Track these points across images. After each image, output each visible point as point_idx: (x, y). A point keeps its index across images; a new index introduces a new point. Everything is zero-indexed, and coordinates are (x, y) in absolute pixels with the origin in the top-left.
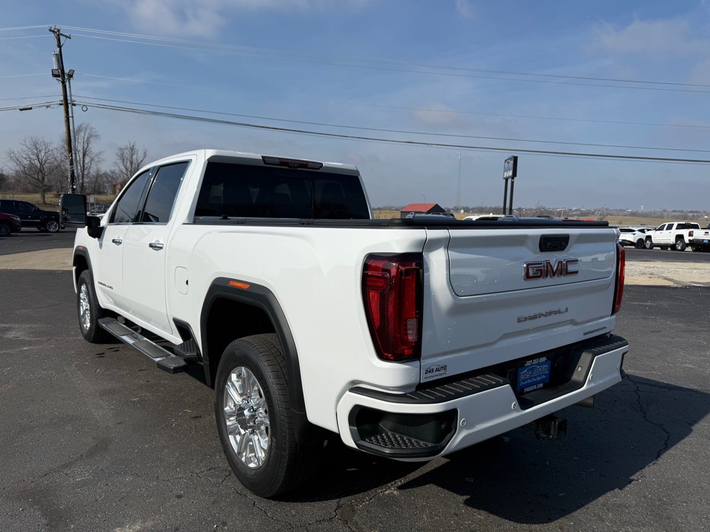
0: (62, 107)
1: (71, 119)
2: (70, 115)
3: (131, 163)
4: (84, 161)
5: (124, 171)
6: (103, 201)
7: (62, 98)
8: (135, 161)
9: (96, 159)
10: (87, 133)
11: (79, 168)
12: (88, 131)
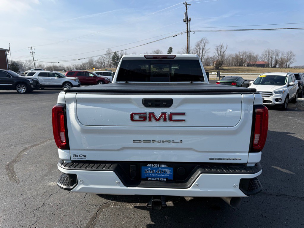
0: (186, 33)
1: (189, 38)
2: (189, 36)
3: (221, 52)
4: (202, 53)
5: (218, 56)
6: (208, 69)
7: (186, 30)
8: (222, 51)
9: (207, 52)
10: (204, 42)
11: (200, 56)
12: (205, 40)
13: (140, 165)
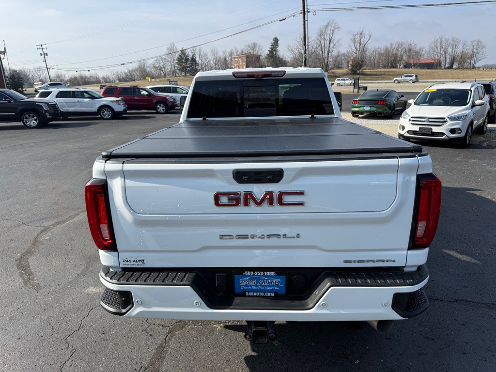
0: (302, 15)
1: (306, 22)
2: (306, 19)
3: (360, 44)
4: (329, 46)
5: (355, 51)
6: (339, 74)
7: (302, 9)
8: (362, 43)
9: (337, 44)
10: (332, 27)
11: (326, 52)
12: (333, 25)
13: (231, 274)
